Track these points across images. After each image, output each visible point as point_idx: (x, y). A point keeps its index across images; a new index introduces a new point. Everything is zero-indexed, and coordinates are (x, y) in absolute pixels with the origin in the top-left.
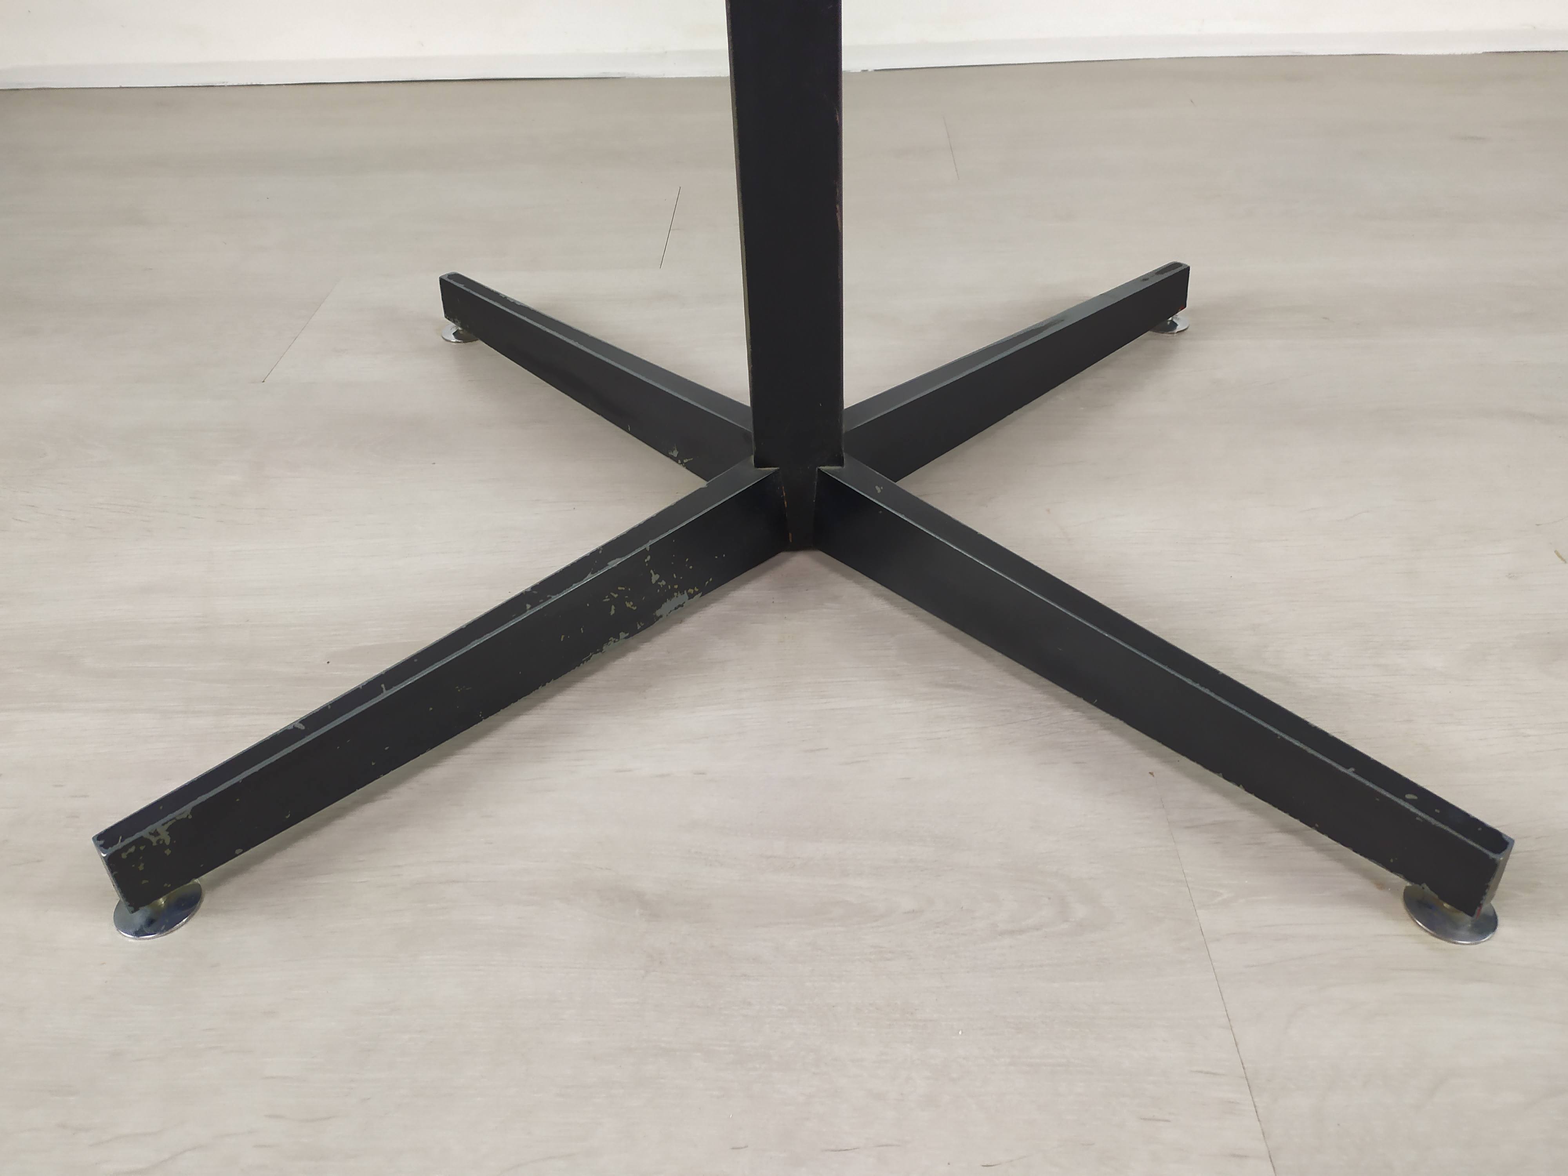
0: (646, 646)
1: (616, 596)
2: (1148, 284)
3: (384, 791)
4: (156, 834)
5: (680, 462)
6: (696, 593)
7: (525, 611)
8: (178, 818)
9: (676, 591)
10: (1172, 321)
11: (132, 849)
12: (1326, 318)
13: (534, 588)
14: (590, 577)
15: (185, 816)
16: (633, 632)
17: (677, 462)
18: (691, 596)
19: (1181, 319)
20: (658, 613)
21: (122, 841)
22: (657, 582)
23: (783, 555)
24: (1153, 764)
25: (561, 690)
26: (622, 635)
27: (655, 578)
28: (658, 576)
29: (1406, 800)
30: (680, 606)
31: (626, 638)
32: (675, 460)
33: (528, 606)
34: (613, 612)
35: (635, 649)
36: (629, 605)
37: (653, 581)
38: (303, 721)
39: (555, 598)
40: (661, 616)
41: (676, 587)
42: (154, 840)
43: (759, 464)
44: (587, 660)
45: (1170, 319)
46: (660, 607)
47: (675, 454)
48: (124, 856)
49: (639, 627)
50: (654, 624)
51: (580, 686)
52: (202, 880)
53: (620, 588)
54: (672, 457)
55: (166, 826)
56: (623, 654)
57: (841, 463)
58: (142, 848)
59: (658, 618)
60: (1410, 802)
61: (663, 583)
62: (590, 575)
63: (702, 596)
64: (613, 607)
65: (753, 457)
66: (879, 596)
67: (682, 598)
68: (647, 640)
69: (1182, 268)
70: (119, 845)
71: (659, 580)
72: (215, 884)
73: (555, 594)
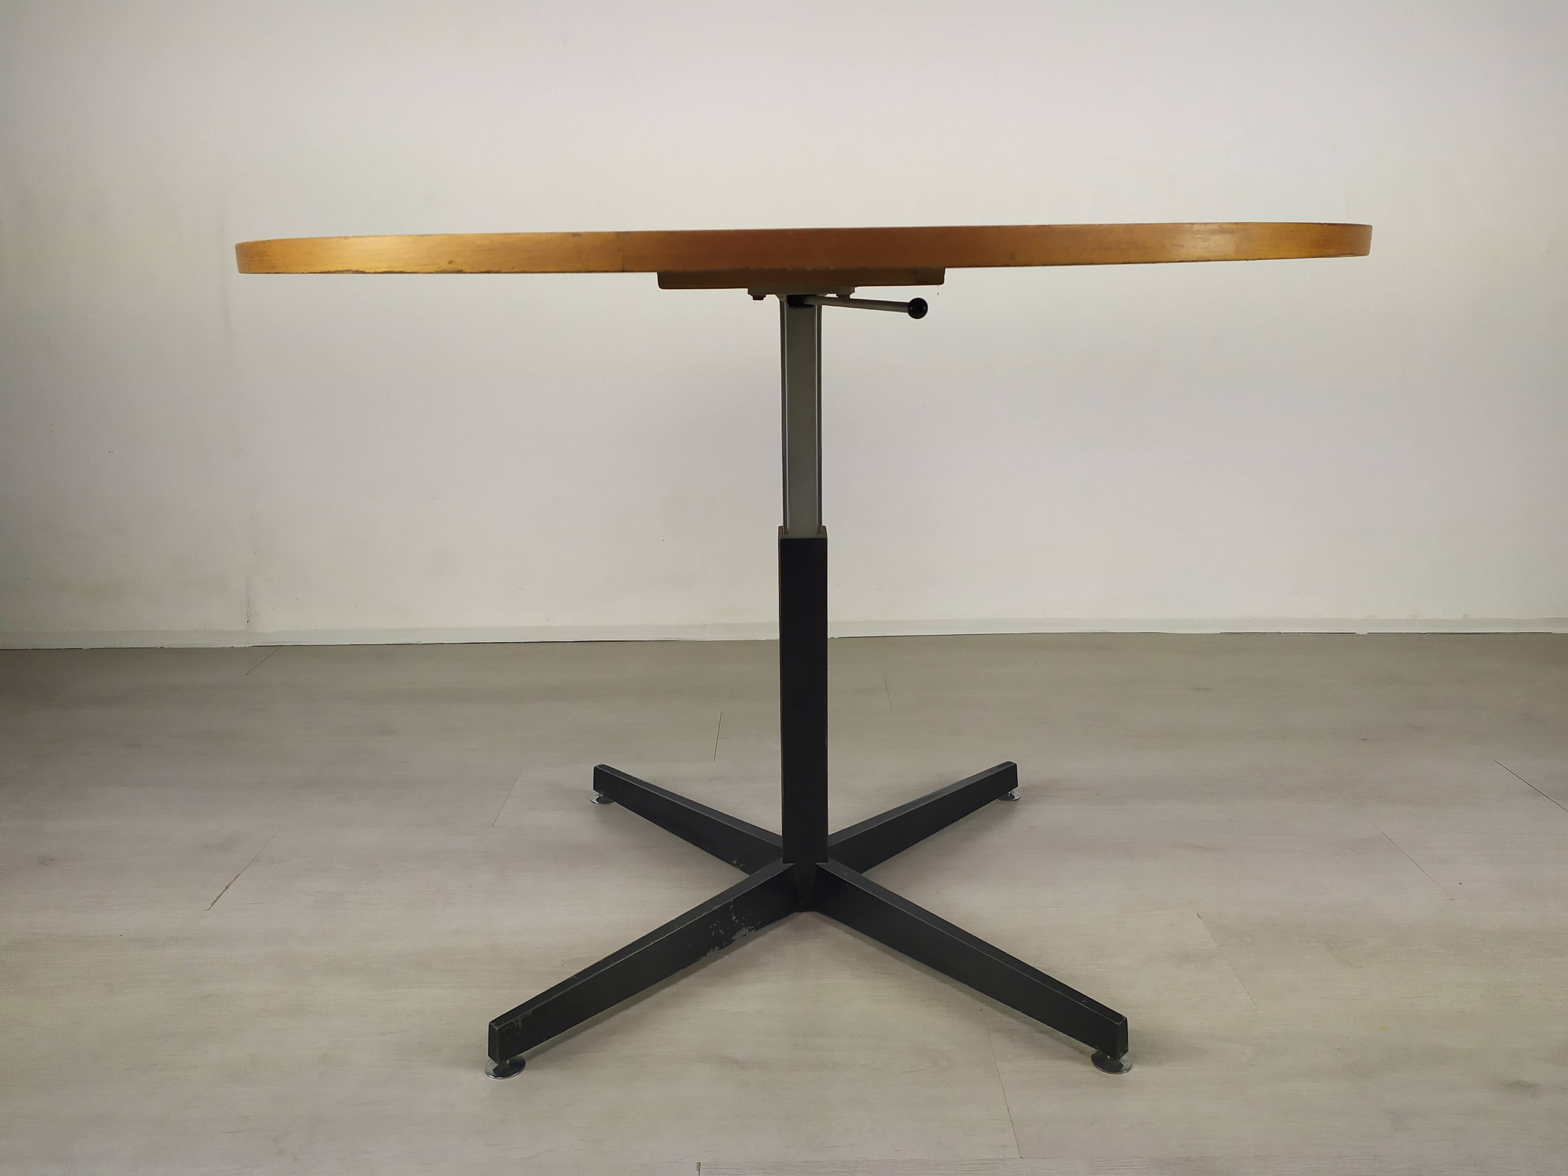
0: (727, 957)
1: (715, 925)
2: (992, 773)
3: (603, 1019)
4: (517, 1021)
5: (737, 866)
6: (752, 929)
8: (527, 1015)
9: (744, 926)
10: (1011, 794)
11: (507, 1028)
15: (529, 1014)
16: (721, 947)
17: (736, 867)
18: (750, 930)
20: (734, 938)
21: (504, 1023)
23: (795, 914)
24: (983, 1006)
25: (686, 975)
26: (716, 948)
27: (734, 918)
30: (744, 935)
31: (719, 950)
32: (735, 865)
34: (713, 934)
35: (721, 957)
36: (721, 931)
37: (733, 920)
40: (735, 940)
41: (743, 924)
42: (516, 1024)
43: (784, 861)
44: (699, 960)
45: (1009, 793)
46: (735, 935)
47: (735, 862)
48: (504, 1030)
49: (724, 945)
50: (731, 945)
51: (695, 974)
52: (524, 1055)
53: (717, 921)
54: (733, 864)
55: (522, 1018)
56: (716, 960)
57: (827, 861)
58: (511, 1028)
59: (733, 941)
60: (1083, 1003)
63: (756, 931)
64: (714, 932)
65: (782, 859)
66: (847, 932)
67: (745, 931)
68: (728, 953)
69: (1012, 764)
70: (503, 1025)
71: (736, 920)
72: (530, 1057)
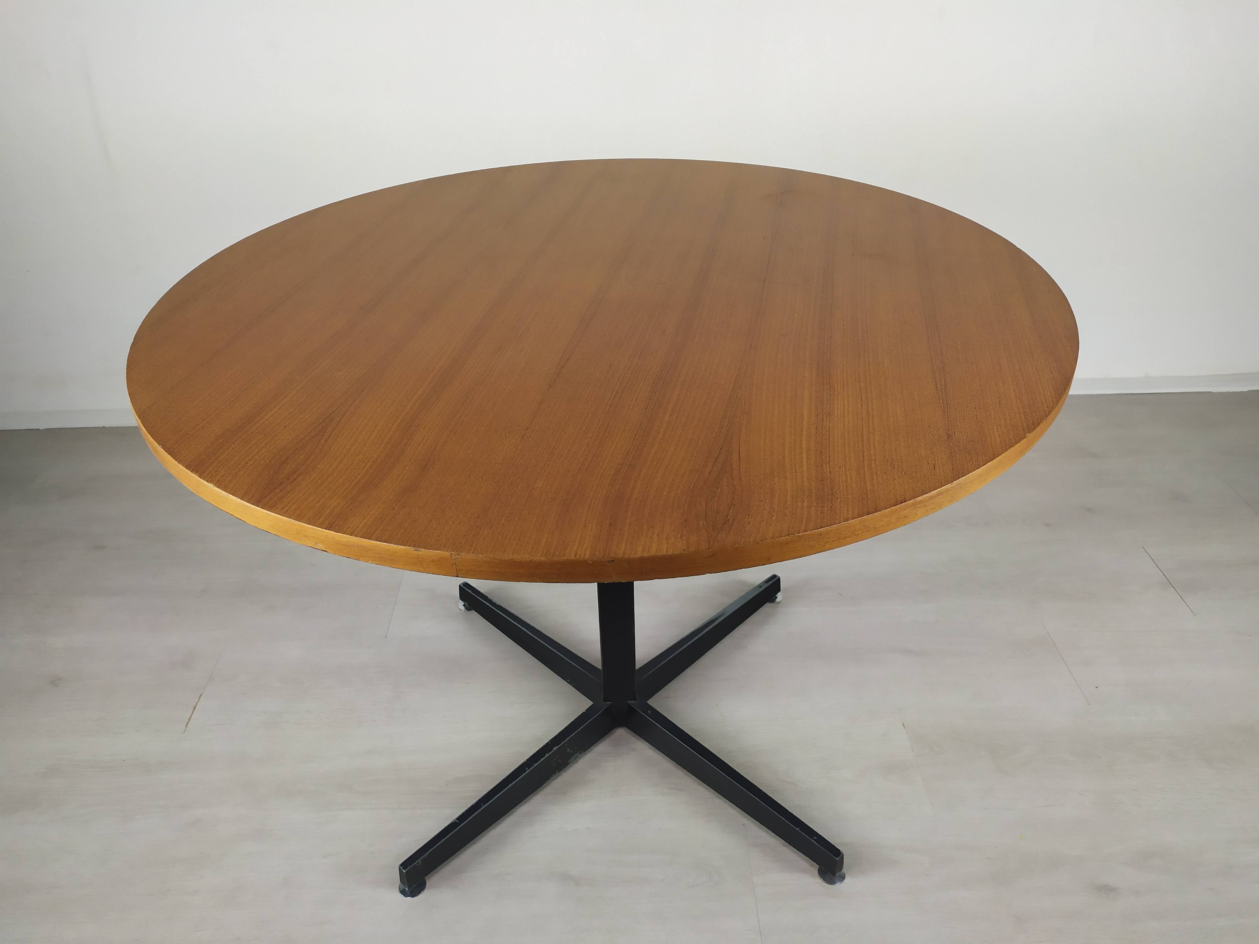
7: (526, 771)
10: (776, 598)
12: (840, 594)
13: (528, 760)
14: (547, 755)
16: (560, 770)
18: (580, 753)
19: (780, 596)
20: (569, 761)
21: (409, 866)
22: (569, 751)
23: (614, 730)
24: (745, 821)
27: (569, 750)
28: (569, 749)
29: (813, 839)
30: (577, 757)
31: (558, 772)
33: (527, 769)
38: (457, 819)
39: (536, 765)
41: (576, 751)
43: (605, 700)
44: (544, 783)
46: (570, 759)
49: (562, 768)
50: (567, 766)
57: (635, 700)
59: (569, 763)
60: (814, 840)
61: (571, 751)
62: (547, 754)
63: (583, 753)
67: (577, 754)
69: (778, 578)
70: (409, 868)
73: (536, 763)
